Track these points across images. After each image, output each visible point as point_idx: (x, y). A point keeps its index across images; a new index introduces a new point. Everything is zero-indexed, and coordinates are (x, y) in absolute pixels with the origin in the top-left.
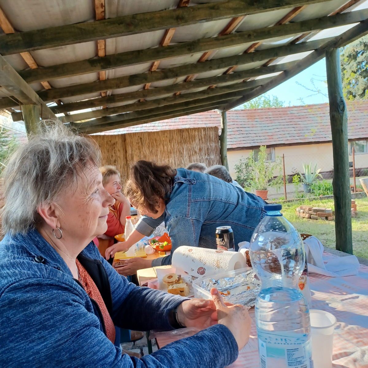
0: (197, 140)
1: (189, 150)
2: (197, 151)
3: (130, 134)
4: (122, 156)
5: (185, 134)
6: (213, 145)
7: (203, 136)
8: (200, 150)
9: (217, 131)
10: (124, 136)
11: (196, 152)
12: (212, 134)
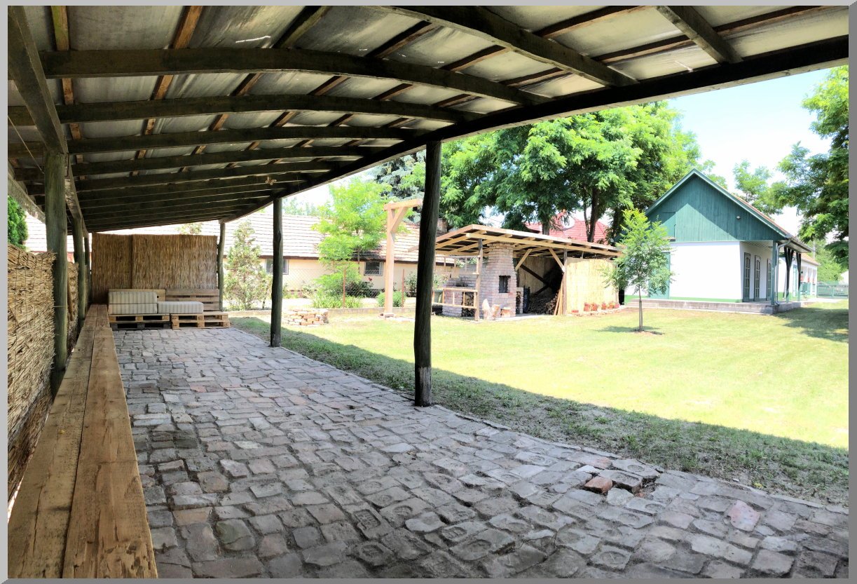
0: (197, 246)
1: (189, 255)
2: (197, 256)
3: (136, 236)
4: (128, 254)
5: (187, 240)
6: (211, 252)
7: (203, 243)
8: (199, 255)
9: (216, 241)
10: (131, 238)
11: (195, 257)
12: (211, 243)
